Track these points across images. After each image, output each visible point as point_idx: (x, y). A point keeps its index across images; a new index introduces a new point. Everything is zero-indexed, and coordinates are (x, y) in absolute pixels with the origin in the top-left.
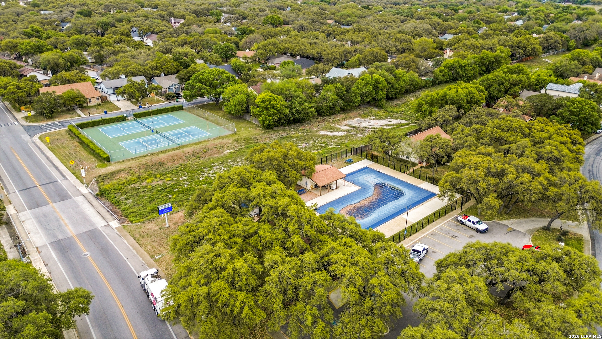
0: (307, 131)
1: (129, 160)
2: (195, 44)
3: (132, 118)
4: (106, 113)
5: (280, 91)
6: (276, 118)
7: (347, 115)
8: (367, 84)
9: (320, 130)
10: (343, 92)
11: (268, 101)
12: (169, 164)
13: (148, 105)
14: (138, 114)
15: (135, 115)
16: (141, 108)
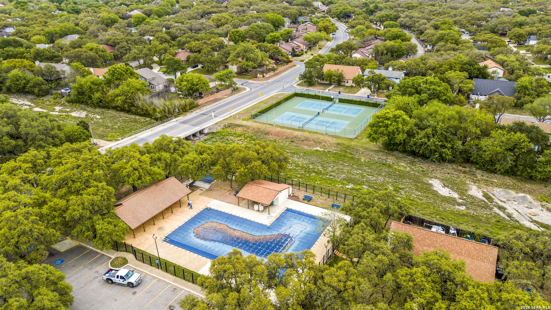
0: (423, 171)
1: (261, 123)
3: (337, 101)
4: (339, 92)
9: (439, 179)
12: (270, 136)
13: (376, 97)
14: (342, 99)
15: (339, 99)
16: (368, 97)
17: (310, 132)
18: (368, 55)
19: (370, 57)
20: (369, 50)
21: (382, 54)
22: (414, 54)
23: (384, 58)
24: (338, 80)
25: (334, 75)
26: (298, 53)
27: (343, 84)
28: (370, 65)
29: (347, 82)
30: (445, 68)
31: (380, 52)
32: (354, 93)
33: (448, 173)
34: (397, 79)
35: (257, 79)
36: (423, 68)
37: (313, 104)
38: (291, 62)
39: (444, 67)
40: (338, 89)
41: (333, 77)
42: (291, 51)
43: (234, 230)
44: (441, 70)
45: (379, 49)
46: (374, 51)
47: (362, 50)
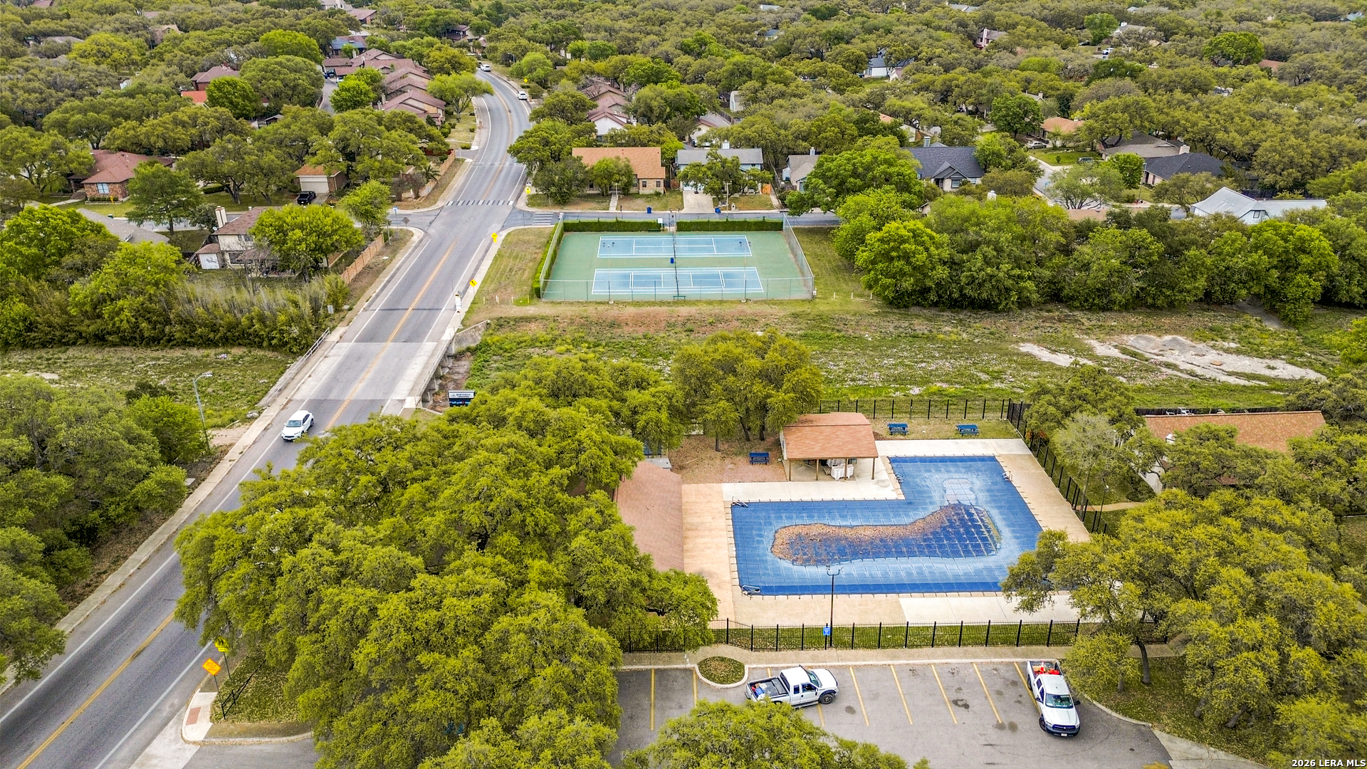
0: (992, 333)
1: (572, 304)
2: (964, 91)
3: (673, 229)
4: (649, 210)
5: (960, 222)
6: (905, 285)
7: (1151, 321)
8: (1256, 248)
9: (1029, 341)
10: (1151, 255)
11: (895, 241)
12: (626, 329)
13: (734, 210)
14: (686, 223)
15: (671, 224)
16: (720, 213)
17: (710, 303)
25: (618, 172)
27: (635, 190)
29: (645, 186)
32: (679, 208)
33: (1036, 328)
34: (754, 165)
35: (403, 203)
40: (637, 205)
41: (615, 177)
43: (852, 527)
46: (628, 111)
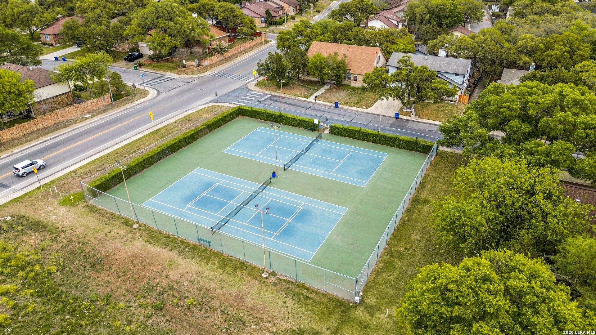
3: (327, 131)
4: (337, 104)
13: (412, 118)
14: (338, 128)
15: (332, 127)
16: (397, 118)
18: (396, 23)
19: (400, 26)
20: (398, 14)
21: (422, 21)
22: (479, 21)
23: (425, 28)
24: (336, 76)
25: (328, 66)
26: (277, 18)
27: (346, 82)
28: (402, 43)
29: (355, 80)
30: (560, 50)
31: (419, 17)
32: (367, 106)
34: (457, 75)
35: (185, 70)
36: (512, 52)
37: (271, 140)
38: (259, 34)
39: (558, 50)
40: (335, 96)
41: (326, 70)
42: (264, 15)
44: (551, 56)
45: (417, 11)
46: (406, 16)
47: (386, 14)
